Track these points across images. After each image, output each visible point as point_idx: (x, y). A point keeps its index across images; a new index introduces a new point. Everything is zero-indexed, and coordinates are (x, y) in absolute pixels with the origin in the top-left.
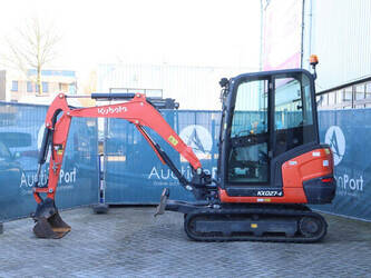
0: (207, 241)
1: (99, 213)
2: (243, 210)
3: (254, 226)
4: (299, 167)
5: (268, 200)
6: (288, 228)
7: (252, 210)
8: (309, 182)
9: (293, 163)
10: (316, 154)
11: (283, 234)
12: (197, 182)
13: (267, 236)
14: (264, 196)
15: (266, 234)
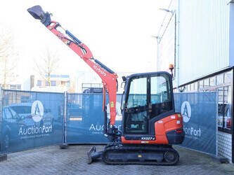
0: (114, 165)
1: (63, 148)
2: (134, 148)
3: (140, 156)
4: (164, 124)
5: (147, 142)
6: (158, 158)
7: (138, 148)
8: (169, 133)
9: (160, 122)
10: (173, 117)
11: (155, 161)
12: (110, 132)
13: (146, 162)
14: (145, 140)
15: (146, 161)
